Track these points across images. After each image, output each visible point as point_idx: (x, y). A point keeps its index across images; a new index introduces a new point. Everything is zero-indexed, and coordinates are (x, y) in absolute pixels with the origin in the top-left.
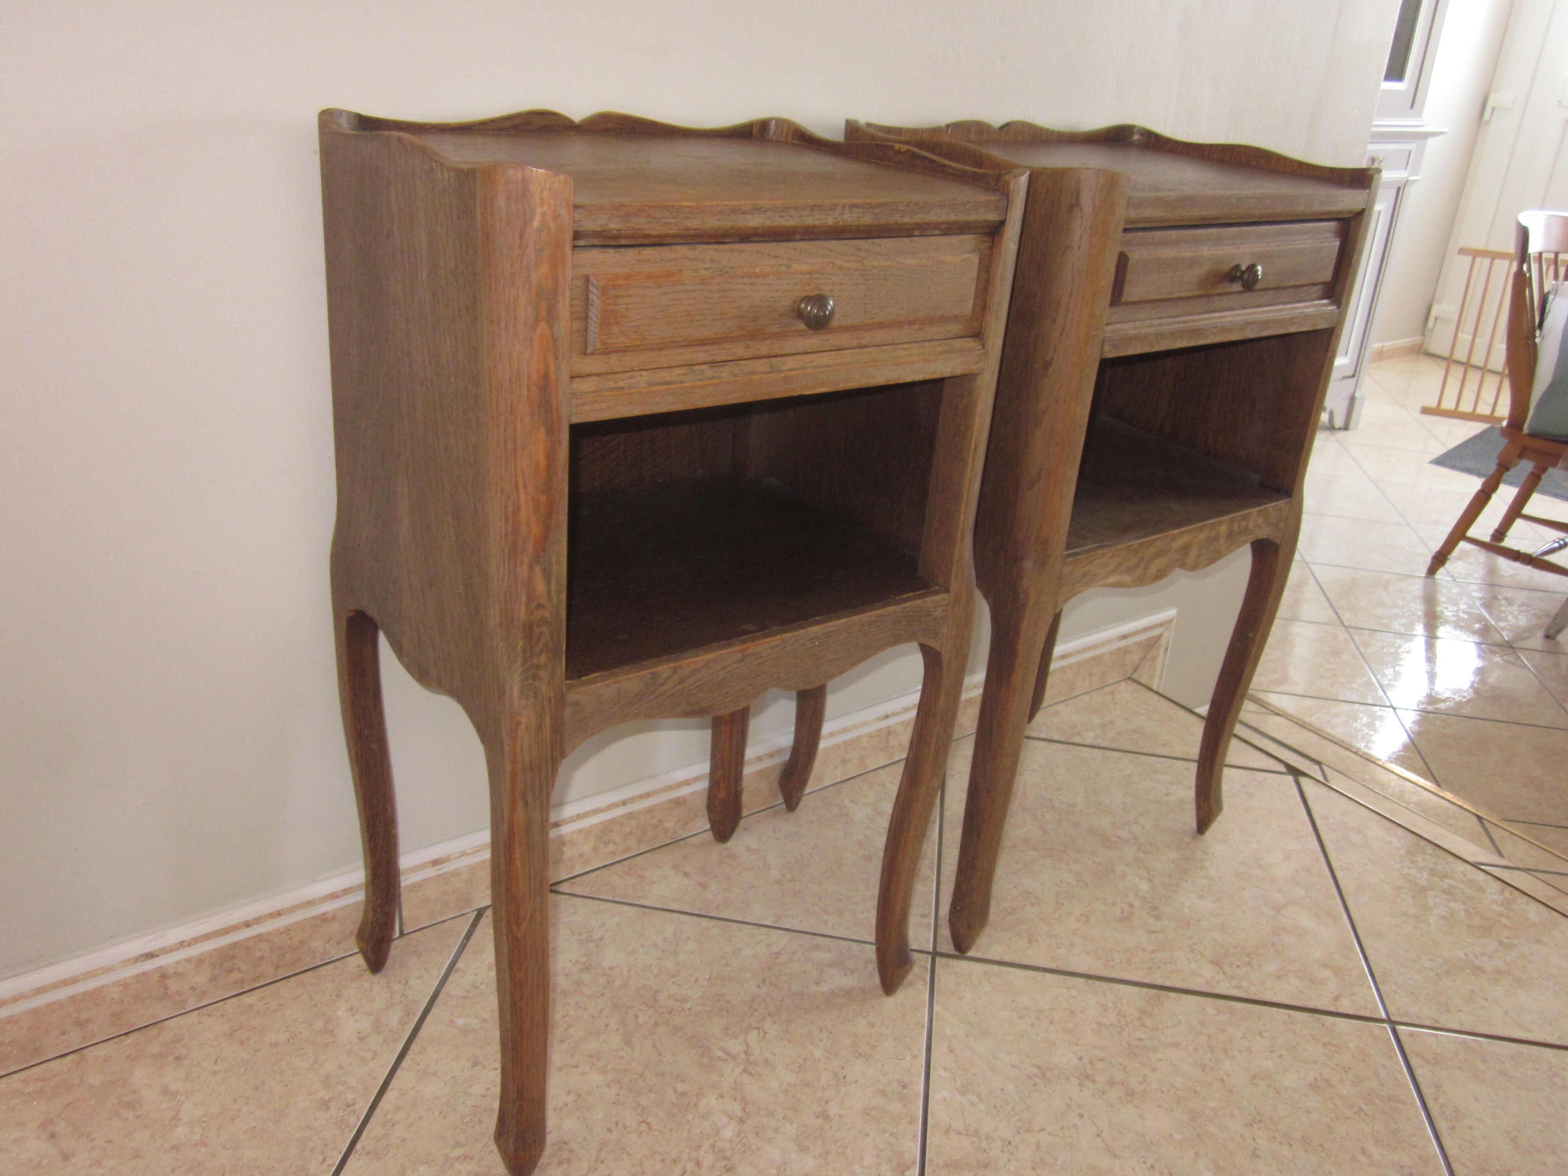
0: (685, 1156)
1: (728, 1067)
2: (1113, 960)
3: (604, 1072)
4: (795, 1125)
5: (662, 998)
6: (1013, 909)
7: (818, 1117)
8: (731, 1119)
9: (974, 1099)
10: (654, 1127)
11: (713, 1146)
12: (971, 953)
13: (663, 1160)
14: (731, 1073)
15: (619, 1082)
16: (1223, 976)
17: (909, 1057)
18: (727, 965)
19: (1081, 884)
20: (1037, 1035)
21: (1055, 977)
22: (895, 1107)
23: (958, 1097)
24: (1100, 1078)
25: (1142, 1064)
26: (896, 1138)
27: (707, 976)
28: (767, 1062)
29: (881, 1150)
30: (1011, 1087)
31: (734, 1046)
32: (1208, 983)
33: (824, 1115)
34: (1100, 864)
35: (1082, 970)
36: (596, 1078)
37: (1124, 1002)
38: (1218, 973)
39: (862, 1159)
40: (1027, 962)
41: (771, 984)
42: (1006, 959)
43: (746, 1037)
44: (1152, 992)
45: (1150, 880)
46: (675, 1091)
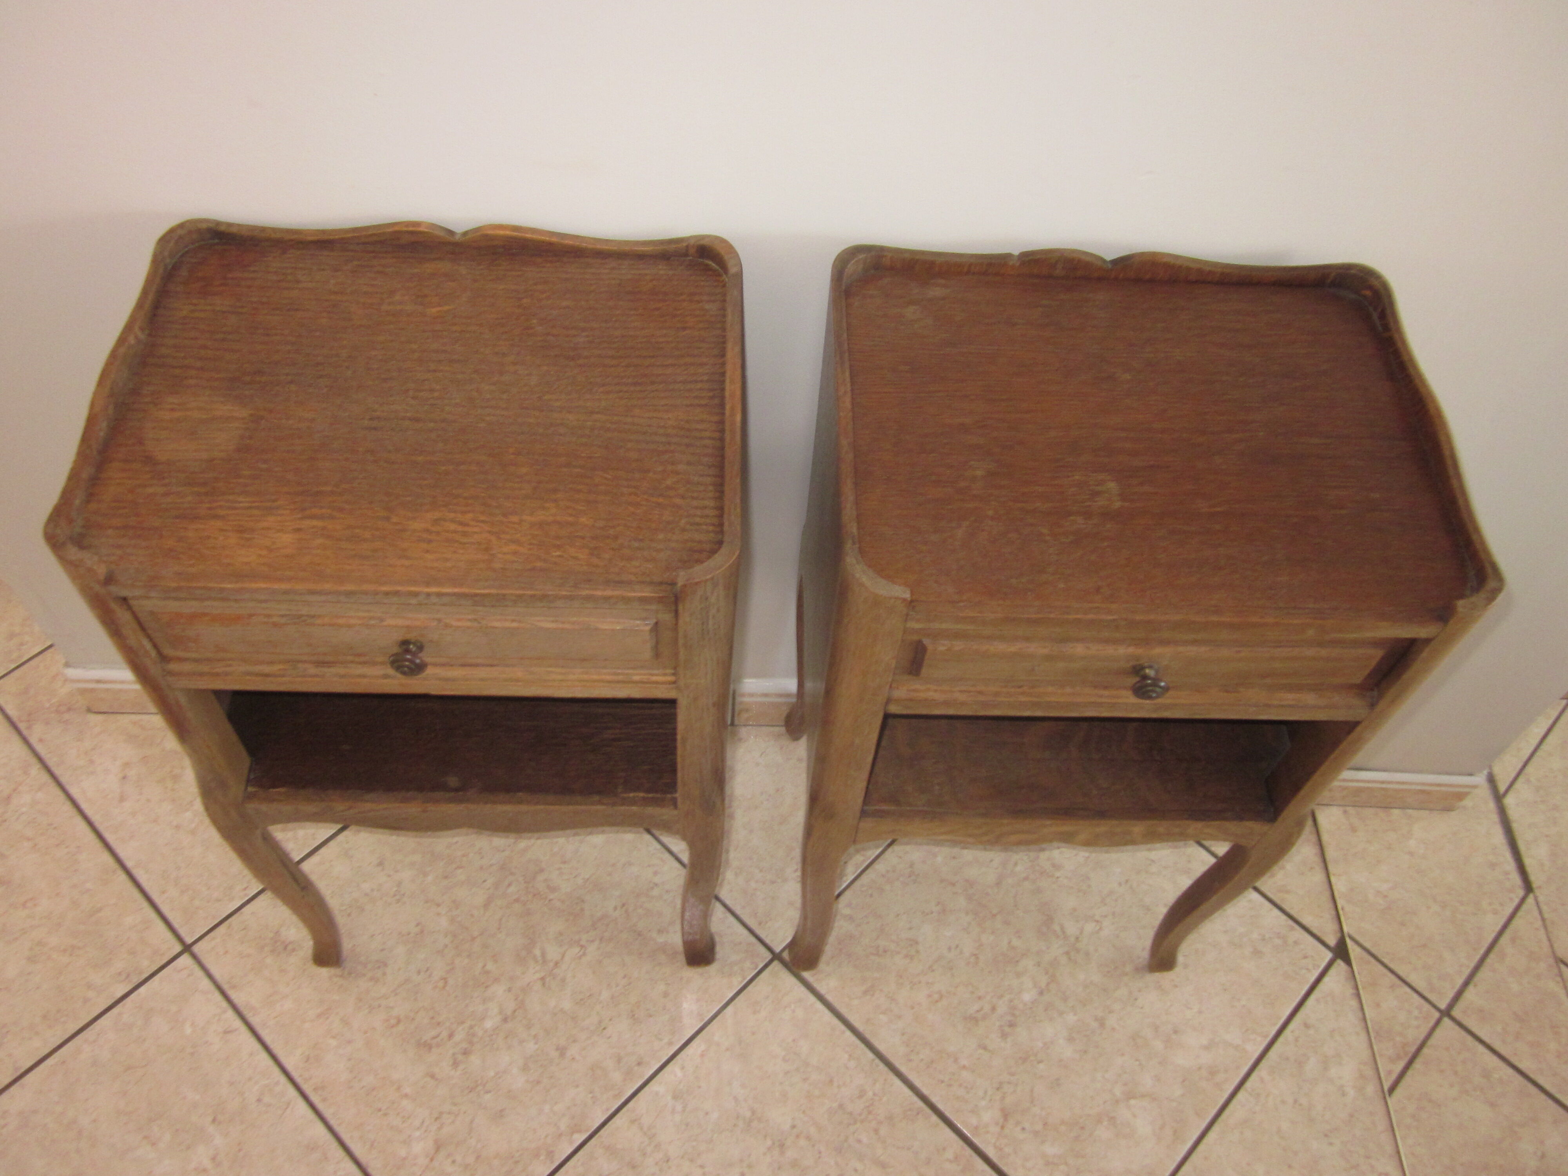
0: (448, 1024)
1: (534, 968)
2: (918, 1053)
3: (452, 920)
4: (537, 1046)
5: (541, 878)
6: (885, 951)
7: (557, 1049)
8: (500, 1013)
9: (679, 1108)
10: (447, 988)
11: (471, 1027)
12: (806, 975)
13: (433, 1018)
14: (532, 973)
15: (455, 936)
16: (997, 1129)
17: (666, 1040)
18: (610, 874)
19: (972, 959)
20: (781, 1083)
21: (853, 1039)
22: (617, 1076)
23: (669, 1098)
24: (790, 1154)
25: (837, 1164)
26: (594, 1103)
27: (587, 877)
28: (563, 980)
29: (575, 1105)
30: (715, 1116)
31: (553, 952)
32: (976, 1128)
33: (562, 1051)
34: (1014, 948)
35: (881, 1047)
36: (444, 922)
37: (885, 1099)
38: (997, 1124)
39: (556, 1103)
40: (843, 1011)
41: (626, 911)
42: (829, 998)
43: (567, 950)
44: (920, 1104)
45: (1041, 993)
46: (484, 966)
